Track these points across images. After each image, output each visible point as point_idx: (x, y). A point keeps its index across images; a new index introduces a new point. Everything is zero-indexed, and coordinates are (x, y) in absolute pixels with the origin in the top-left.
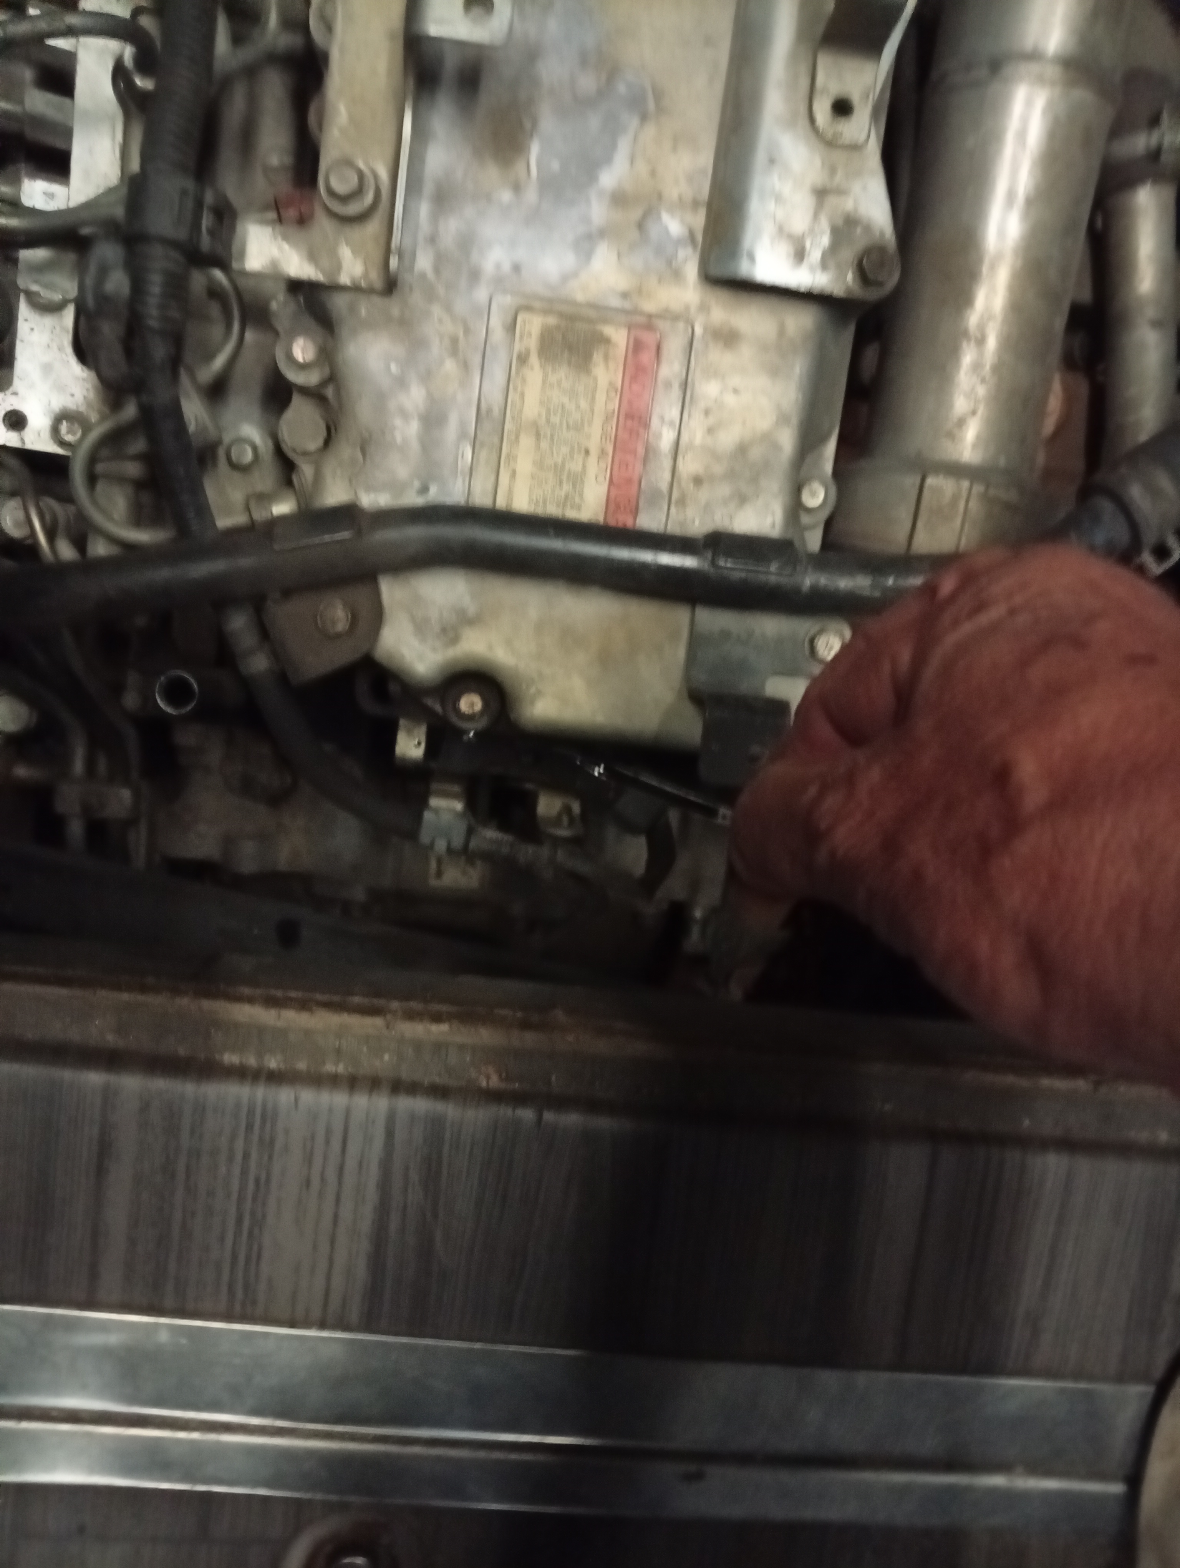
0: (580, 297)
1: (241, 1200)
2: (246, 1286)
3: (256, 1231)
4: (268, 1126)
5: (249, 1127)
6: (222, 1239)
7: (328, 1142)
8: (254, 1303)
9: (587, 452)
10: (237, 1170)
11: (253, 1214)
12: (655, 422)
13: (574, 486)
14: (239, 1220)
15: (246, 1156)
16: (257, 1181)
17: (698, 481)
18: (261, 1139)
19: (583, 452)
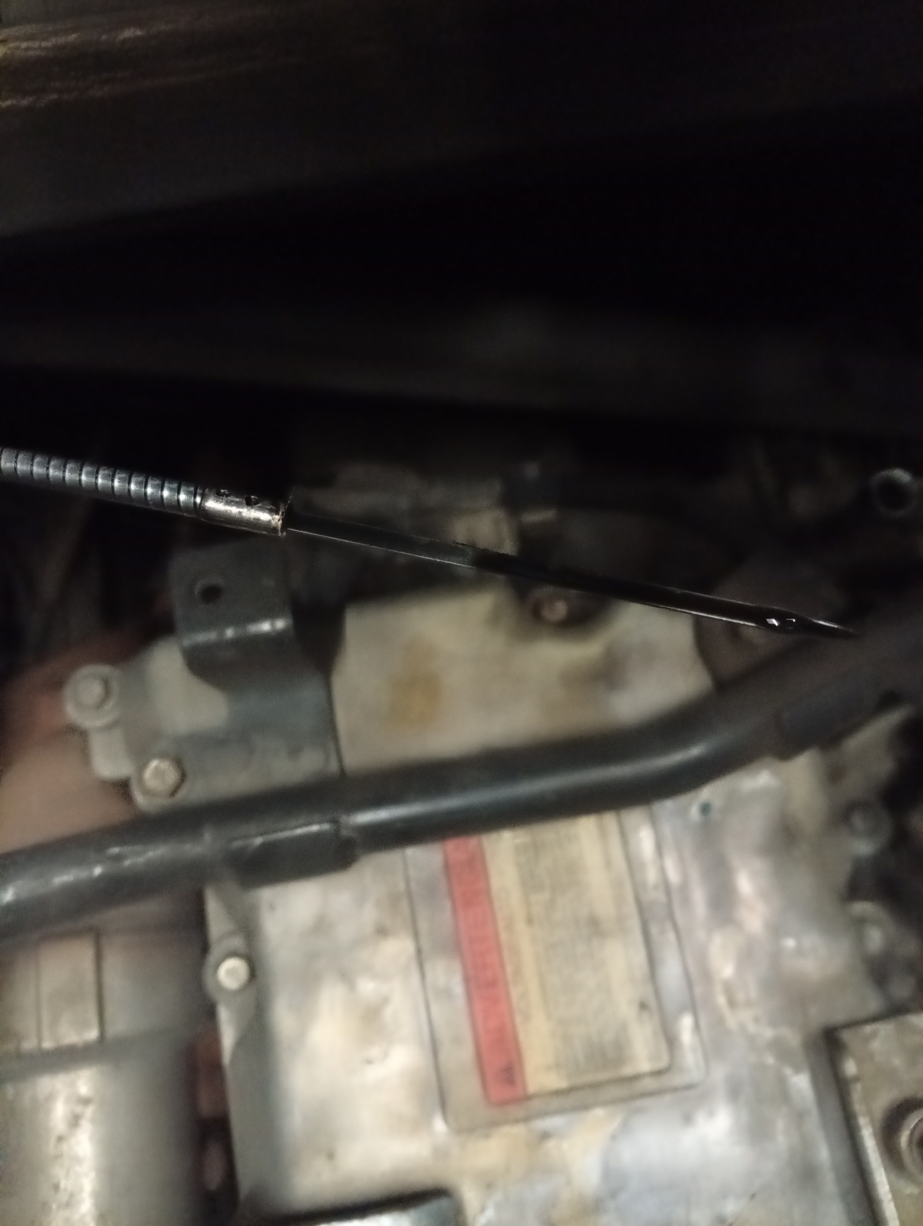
0: (599, 1112)
12: (458, 988)
13: (532, 874)
19: (534, 920)
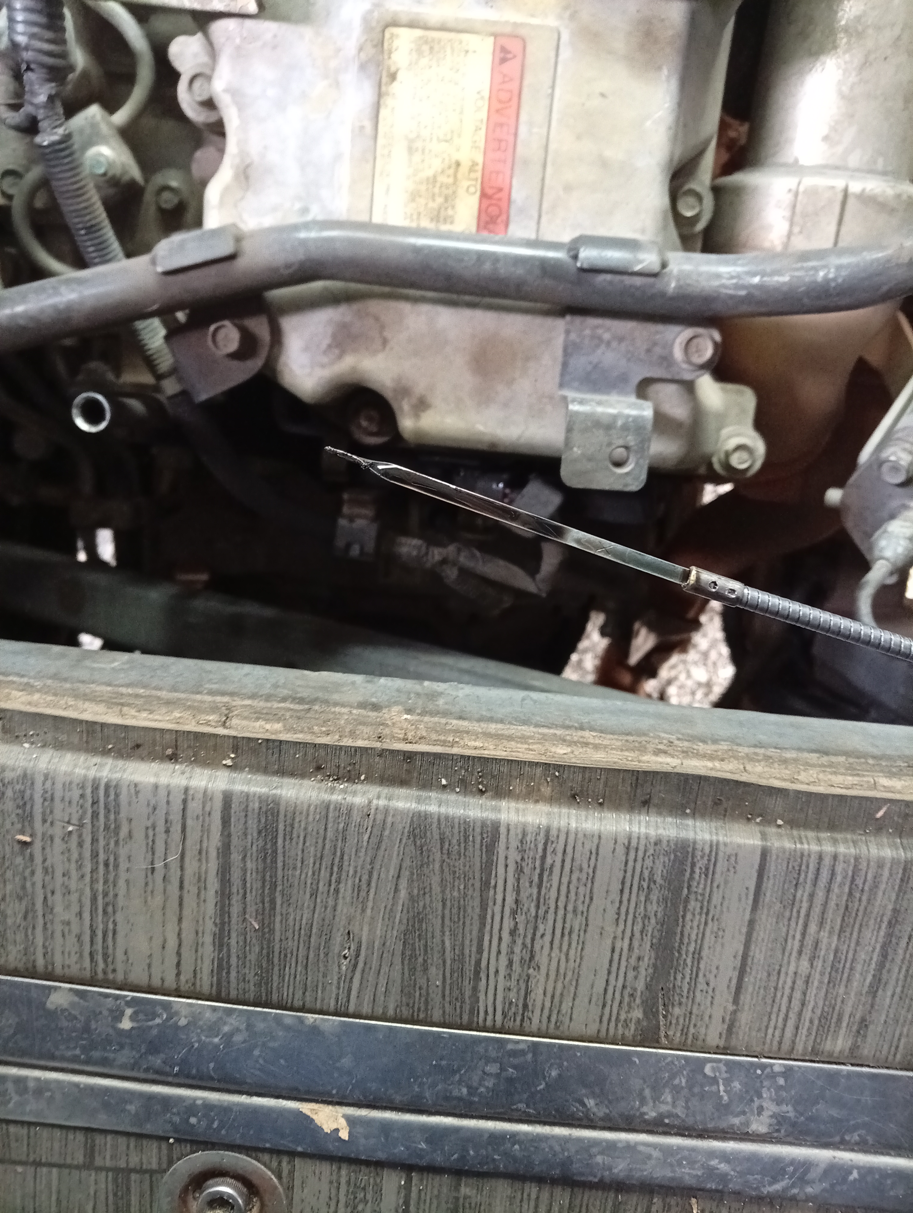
1: (93, 881)
2: (105, 956)
3: (110, 909)
4: (112, 817)
5: (95, 815)
6: (80, 914)
7: (167, 831)
8: (114, 971)
9: (458, 164)
10: (87, 854)
11: (105, 894)
13: (446, 199)
14: (94, 899)
15: (94, 840)
16: (106, 865)
17: (568, 188)
18: (107, 828)
19: (454, 166)
